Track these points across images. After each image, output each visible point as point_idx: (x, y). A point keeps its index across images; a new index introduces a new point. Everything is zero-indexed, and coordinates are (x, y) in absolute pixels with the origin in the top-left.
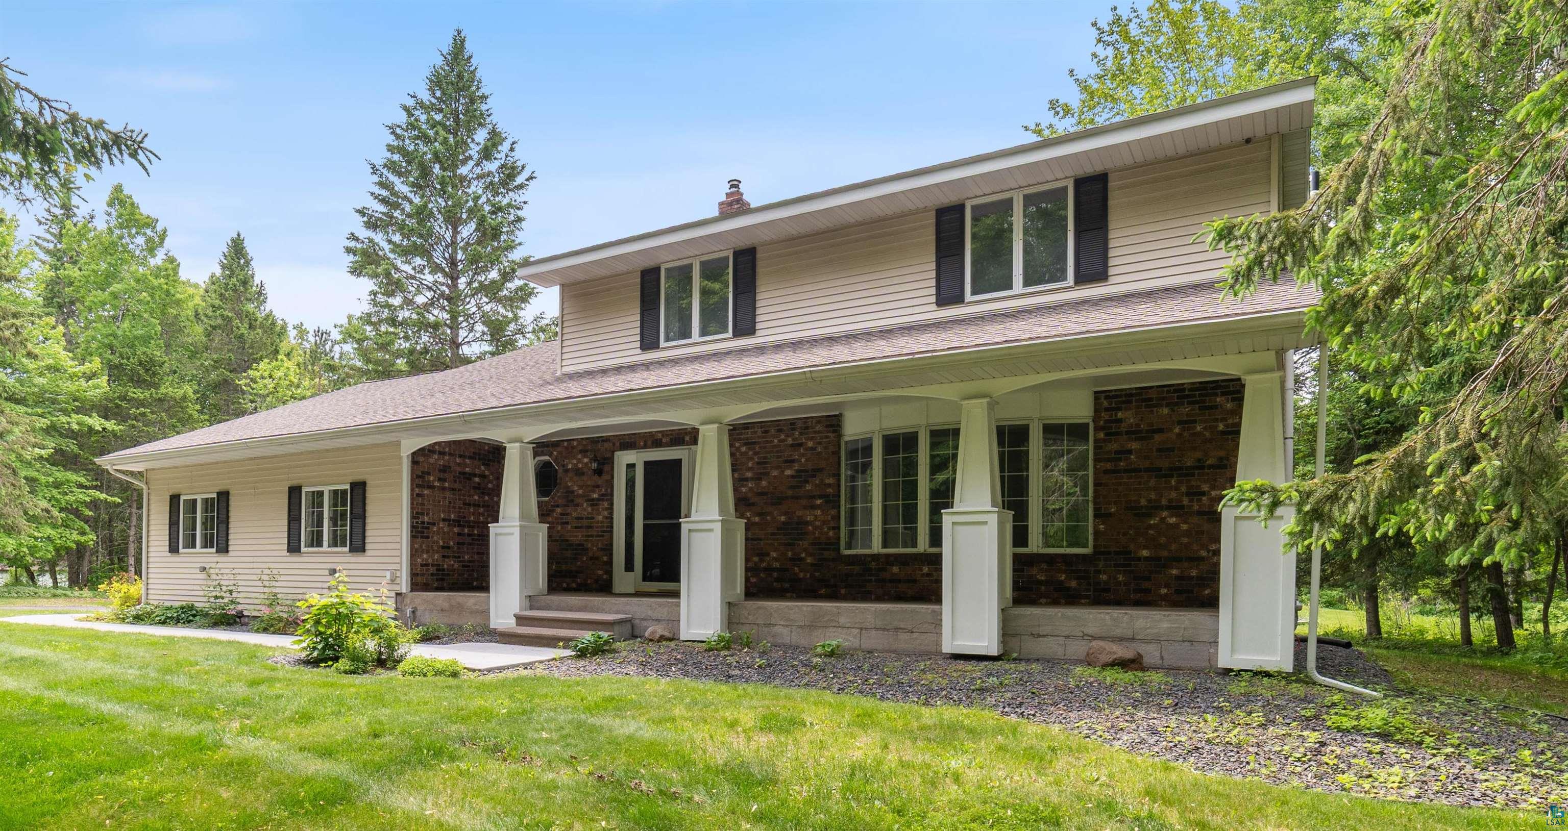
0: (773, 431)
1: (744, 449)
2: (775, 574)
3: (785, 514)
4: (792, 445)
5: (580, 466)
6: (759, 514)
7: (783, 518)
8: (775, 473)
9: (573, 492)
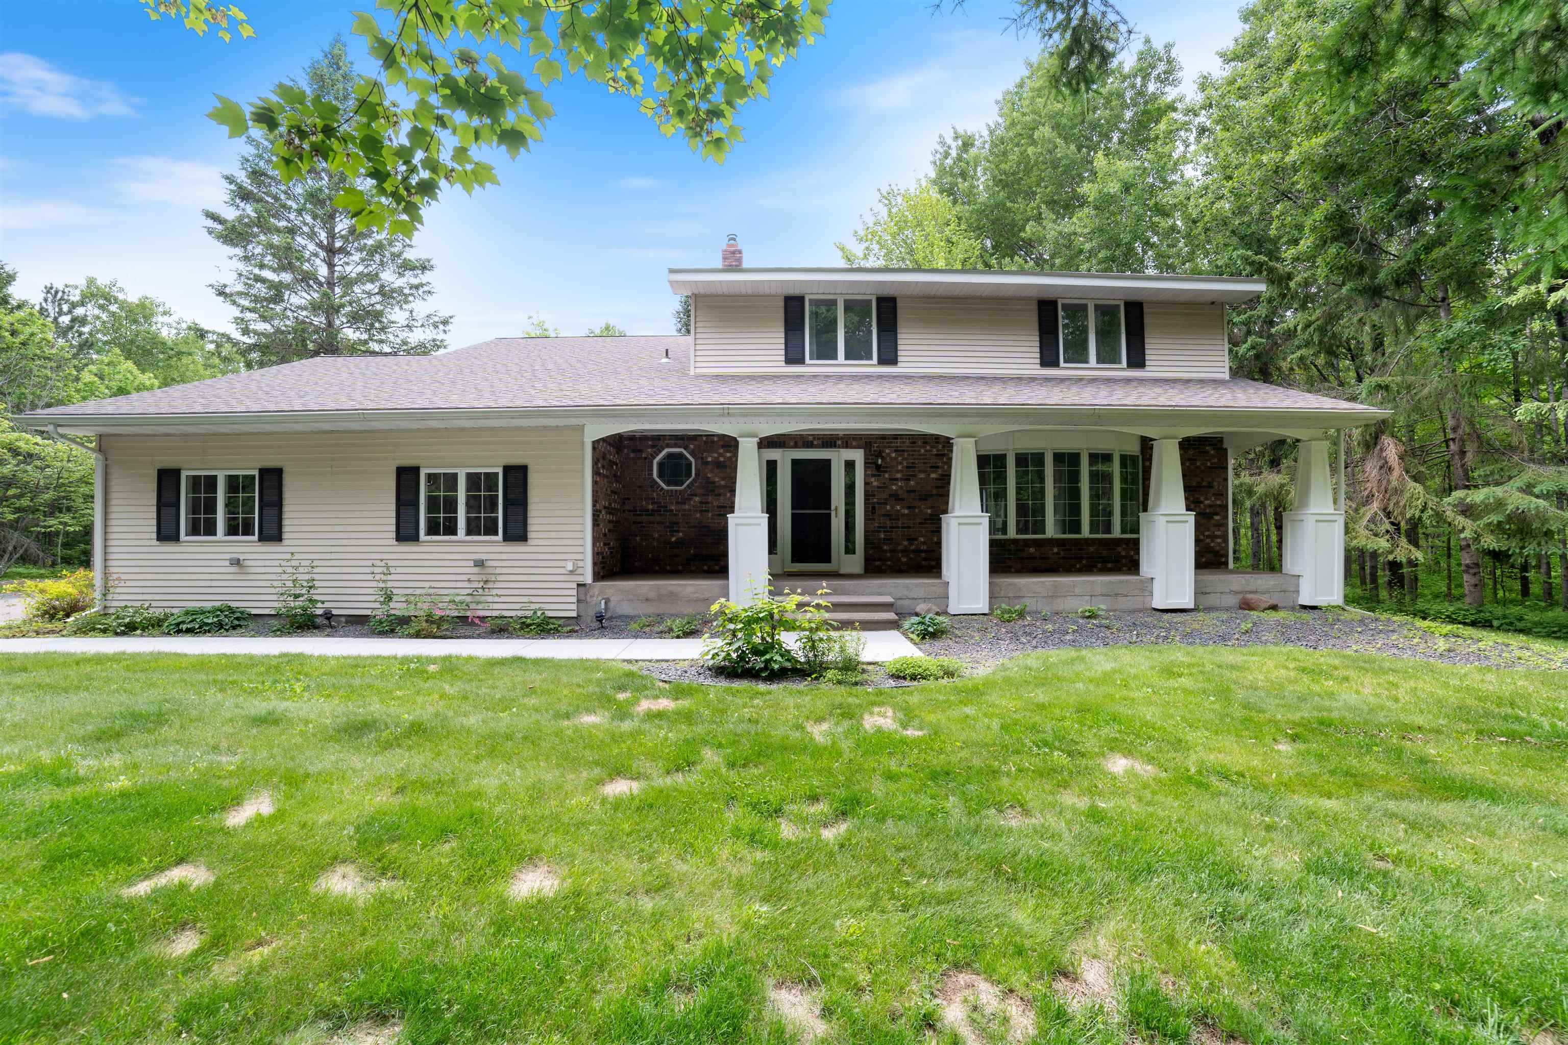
0: (919, 443)
1: (893, 455)
2: (923, 555)
3: (932, 508)
4: (937, 455)
5: (722, 459)
6: (909, 508)
7: (929, 511)
8: (922, 476)
9: (714, 483)
